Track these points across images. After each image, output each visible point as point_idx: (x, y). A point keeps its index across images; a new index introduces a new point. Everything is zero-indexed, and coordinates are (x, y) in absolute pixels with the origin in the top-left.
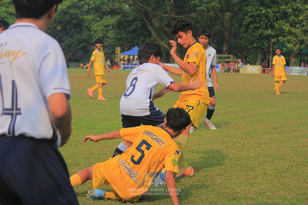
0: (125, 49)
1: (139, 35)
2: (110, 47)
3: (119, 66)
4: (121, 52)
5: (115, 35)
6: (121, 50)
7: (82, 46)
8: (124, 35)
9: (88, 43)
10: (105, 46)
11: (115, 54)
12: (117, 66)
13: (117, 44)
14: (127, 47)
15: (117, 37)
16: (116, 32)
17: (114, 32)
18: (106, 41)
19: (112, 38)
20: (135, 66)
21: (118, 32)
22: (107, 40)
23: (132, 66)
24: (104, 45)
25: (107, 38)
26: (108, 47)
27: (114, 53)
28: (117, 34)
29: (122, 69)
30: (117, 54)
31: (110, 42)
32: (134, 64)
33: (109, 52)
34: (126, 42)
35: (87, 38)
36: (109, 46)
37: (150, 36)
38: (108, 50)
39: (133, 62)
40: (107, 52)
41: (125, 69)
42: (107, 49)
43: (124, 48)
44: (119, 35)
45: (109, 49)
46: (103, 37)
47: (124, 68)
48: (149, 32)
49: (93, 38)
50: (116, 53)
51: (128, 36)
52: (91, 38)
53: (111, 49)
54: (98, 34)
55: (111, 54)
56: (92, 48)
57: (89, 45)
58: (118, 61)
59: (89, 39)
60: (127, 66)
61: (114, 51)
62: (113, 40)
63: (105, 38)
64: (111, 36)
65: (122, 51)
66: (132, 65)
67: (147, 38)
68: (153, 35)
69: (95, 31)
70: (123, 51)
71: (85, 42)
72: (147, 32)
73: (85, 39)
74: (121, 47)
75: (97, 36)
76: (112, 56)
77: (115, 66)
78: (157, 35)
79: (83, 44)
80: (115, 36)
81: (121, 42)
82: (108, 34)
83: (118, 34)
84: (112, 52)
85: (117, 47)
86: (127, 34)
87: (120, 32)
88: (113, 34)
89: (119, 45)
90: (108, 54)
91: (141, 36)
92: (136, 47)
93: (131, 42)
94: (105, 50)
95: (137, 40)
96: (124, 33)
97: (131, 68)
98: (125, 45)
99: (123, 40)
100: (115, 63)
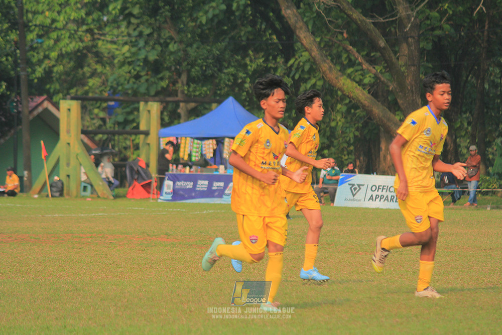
0: (182, 109)
1: (241, 49)
2: (112, 103)
3: (154, 185)
4: (164, 124)
5: (134, 44)
6: (162, 113)
8: (172, 47)
9: (13, 82)
10: (90, 95)
11: (136, 131)
12: (147, 187)
13: (142, 90)
14: (188, 99)
15: (142, 56)
16: (141, 35)
17: (129, 35)
18: (94, 74)
19: (122, 64)
20: (226, 187)
21: (148, 35)
22: (99, 68)
23: (210, 185)
24: (87, 92)
25: (98, 55)
26: (106, 100)
27: (128, 128)
28: (141, 43)
29: (169, 197)
30: (147, 133)
31: (111, 79)
32: (219, 178)
33: (109, 124)
34: (184, 78)
35: (7, 62)
36: (106, 94)
37: (288, 48)
38: (102, 115)
39: (217, 170)
40: (98, 122)
41: (183, 198)
42: (96, 111)
43: (177, 104)
44: (153, 48)
45: (110, 110)
46: (79, 58)
47: (177, 195)
48: (287, 34)
49: (35, 60)
50: (143, 127)
51: (192, 51)
52: (27, 62)
53: (119, 110)
54: (57, 40)
55: (120, 134)
56: (33, 104)
57: (19, 94)
58: (148, 165)
59: (15, 64)
60: (190, 185)
61: (131, 117)
62: (126, 68)
63: (91, 59)
64: (117, 52)
65: (166, 119)
66: (212, 179)
67: (275, 58)
68: (306, 50)
69: (46, 31)
70: (170, 118)
72: (275, 31)
74: (161, 102)
75: (51, 49)
76: (121, 141)
77: (138, 185)
78: (320, 49)
80: (134, 50)
81: (162, 79)
82: (100, 43)
83: (146, 43)
84: (126, 122)
85: (146, 102)
86: (190, 45)
87: (155, 35)
88: (126, 43)
89: (153, 93)
90: (103, 133)
91: (251, 52)
92: (230, 102)
93: (205, 79)
94: (91, 112)
95: (232, 70)
96: (171, 38)
97: (209, 193)
98: (179, 94)
99: (169, 69)
100: (138, 172)
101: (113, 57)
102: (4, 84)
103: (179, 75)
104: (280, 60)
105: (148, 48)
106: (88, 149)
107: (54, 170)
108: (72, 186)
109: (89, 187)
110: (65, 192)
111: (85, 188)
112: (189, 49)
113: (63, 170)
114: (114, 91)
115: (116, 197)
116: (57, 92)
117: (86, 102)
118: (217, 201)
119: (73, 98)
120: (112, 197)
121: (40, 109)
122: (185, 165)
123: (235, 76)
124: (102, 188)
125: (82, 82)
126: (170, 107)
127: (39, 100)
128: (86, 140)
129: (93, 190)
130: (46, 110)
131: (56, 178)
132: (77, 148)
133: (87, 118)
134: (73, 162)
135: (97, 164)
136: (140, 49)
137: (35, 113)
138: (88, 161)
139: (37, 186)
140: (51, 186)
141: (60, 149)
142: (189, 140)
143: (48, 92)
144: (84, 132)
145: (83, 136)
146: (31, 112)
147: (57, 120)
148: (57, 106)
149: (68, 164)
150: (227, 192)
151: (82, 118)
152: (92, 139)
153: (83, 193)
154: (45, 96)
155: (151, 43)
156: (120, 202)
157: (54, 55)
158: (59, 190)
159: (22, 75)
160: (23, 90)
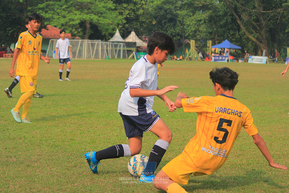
0: (216, 42)
1: (229, 30)
2: (202, 41)
3: (210, 58)
4: (212, 45)
5: (206, 29)
6: (212, 43)
7: (176, 39)
8: (215, 29)
9: (181, 36)
10: (198, 39)
11: (207, 47)
12: (209, 58)
13: (208, 38)
14: (218, 40)
15: (208, 31)
16: (208, 26)
17: (206, 27)
18: (198, 35)
19: (204, 32)
20: (225, 58)
21: (210, 27)
22: (199, 33)
25: (199, 31)
26: (200, 40)
27: (205, 46)
28: (208, 28)
29: (214, 61)
30: (209, 47)
31: (202, 36)
32: (224, 57)
33: (201, 45)
34: (217, 35)
35: (180, 32)
36: (201, 39)
37: (239, 29)
38: (200, 43)
39: (223, 55)
40: (199, 45)
41: (216, 61)
42: (199, 42)
43: (215, 41)
44: (211, 29)
45: (201, 42)
46: (195, 32)
47: (215, 60)
48: (239, 26)
49: (186, 32)
50: (208, 46)
52: (184, 32)
53: (203, 42)
54: (191, 28)
55: (203, 47)
56: (185, 41)
57: (182, 39)
58: (209, 54)
59: (182, 32)
60: (218, 58)
61: (206, 44)
62: (204, 34)
63: (198, 32)
64: (203, 30)
65: (213, 44)
66: (222, 57)
67: (236, 31)
68: (242, 29)
69: (188, 26)
70: (214, 44)
71: (178, 36)
72: (237, 26)
73: (178, 33)
74: (212, 40)
75: (189, 30)
76: (204, 49)
77: (207, 58)
78: (246, 29)
79: (177, 38)
80: (206, 30)
81: (212, 36)
82: (200, 28)
83: (209, 28)
84: (205, 45)
85: (209, 40)
86: (218, 28)
87: (211, 26)
88: (205, 28)
89: (210, 38)
90: (200, 47)
91: (231, 30)
92: (226, 41)
93: (222, 36)
94: (197, 43)
95: (227, 34)
96: (215, 27)
97: (222, 60)
98: (216, 39)
99: (214, 34)
100: (207, 55)
101: (202, 31)
102: (179, 37)
103: (216, 34)
104: (237, 32)
105: (209, 29)
106: (197, 50)
107: (190, 55)
108: (193, 58)
109: (197, 59)
110: (192, 59)
111: (196, 59)
112: (218, 29)
113: (191, 55)
114: (202, 38)
115: (202, 60)
116: (190, 38)
117: (196, 41)
118: (223, 62)
119: (193, 40)
120: (201, 60)
121: (187, 42)
122: (217, 54)
123: (227, 35)
124: (199, 59)
125: (196, 36)
126: (214, 42)
127: (186, 40)
128: (196, 49)
129: (198, 59)
130: (188, 42)
131: (190, 57)
132: (194, 50)
133: (197, 44)
134: (193, 53)
135: (198, 53)
136: (208, 30)
137: (186, 43)
138: (196, 53)
139: (186, 58)
140: (189, 58)
141: (191, 50)
142: (218, 49)
143: (188, 38)
144: (196, 47)
145: (196, 48)
146: (185, 43)
147: (190, 44)
148: (190, 41)
149: (192, 53)
150: (226, 59)
151: (196, 44)
152: (198, 48)
153: (196, 60)
154: (188, 39)
155: (210, 28)
156: (203, 62)
157: (190, 31)
158: (190, 59)
159: (183, 35)
160: (183, 38)
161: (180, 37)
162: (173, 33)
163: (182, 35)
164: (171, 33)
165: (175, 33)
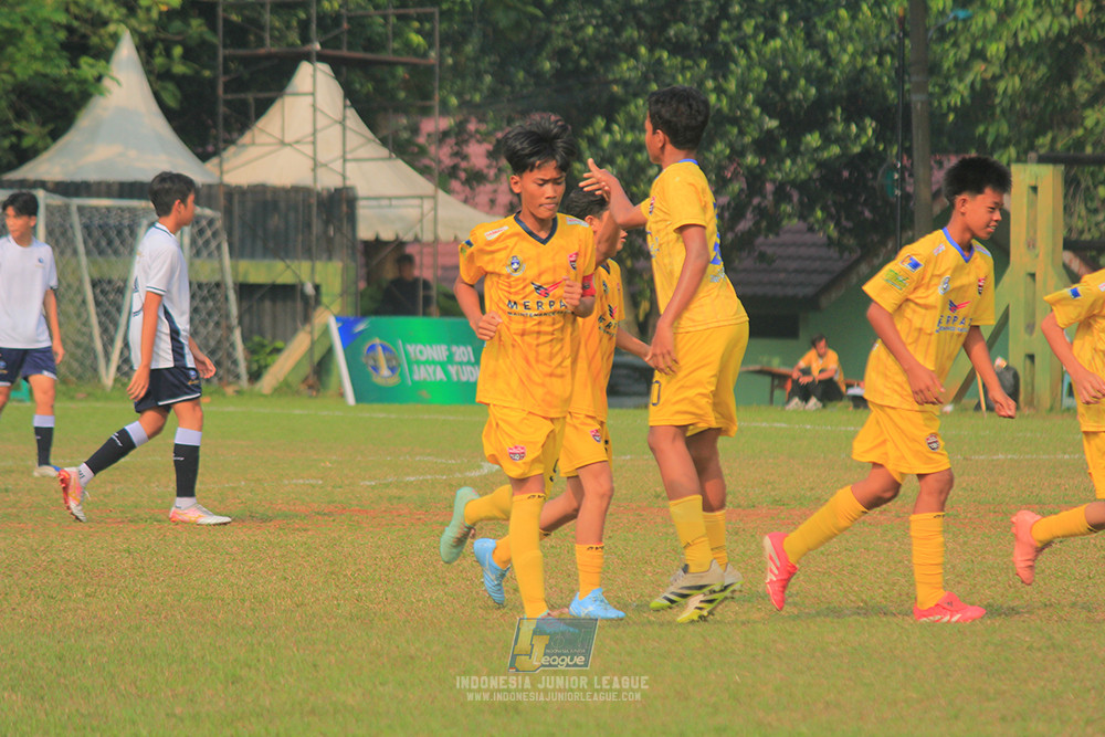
102: (870, 125)
110: (1021, 397)
113: (1018, 343)
116: (1001, 144)
119: (1043, 160)
128: (1075, 266)
131: (1000, 362)
132: (1052, 286)
141: (1009, 289)
144: (1070, 245)
145: (1066, 255)
146: (937, 195)
149: (1030, 327)
151: (1067, 210)
152: (1091, 264)
153: (1068, 401)
157: (996, 49)
159: (917, 100)
160: (920, 138)
161: (879, 136)
162: (792, 84)
163: (907, 107)
164: (773, 80)
165: (821, 79)
